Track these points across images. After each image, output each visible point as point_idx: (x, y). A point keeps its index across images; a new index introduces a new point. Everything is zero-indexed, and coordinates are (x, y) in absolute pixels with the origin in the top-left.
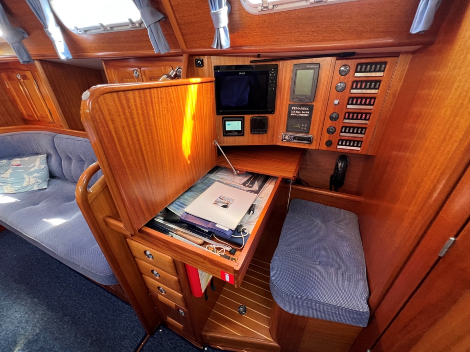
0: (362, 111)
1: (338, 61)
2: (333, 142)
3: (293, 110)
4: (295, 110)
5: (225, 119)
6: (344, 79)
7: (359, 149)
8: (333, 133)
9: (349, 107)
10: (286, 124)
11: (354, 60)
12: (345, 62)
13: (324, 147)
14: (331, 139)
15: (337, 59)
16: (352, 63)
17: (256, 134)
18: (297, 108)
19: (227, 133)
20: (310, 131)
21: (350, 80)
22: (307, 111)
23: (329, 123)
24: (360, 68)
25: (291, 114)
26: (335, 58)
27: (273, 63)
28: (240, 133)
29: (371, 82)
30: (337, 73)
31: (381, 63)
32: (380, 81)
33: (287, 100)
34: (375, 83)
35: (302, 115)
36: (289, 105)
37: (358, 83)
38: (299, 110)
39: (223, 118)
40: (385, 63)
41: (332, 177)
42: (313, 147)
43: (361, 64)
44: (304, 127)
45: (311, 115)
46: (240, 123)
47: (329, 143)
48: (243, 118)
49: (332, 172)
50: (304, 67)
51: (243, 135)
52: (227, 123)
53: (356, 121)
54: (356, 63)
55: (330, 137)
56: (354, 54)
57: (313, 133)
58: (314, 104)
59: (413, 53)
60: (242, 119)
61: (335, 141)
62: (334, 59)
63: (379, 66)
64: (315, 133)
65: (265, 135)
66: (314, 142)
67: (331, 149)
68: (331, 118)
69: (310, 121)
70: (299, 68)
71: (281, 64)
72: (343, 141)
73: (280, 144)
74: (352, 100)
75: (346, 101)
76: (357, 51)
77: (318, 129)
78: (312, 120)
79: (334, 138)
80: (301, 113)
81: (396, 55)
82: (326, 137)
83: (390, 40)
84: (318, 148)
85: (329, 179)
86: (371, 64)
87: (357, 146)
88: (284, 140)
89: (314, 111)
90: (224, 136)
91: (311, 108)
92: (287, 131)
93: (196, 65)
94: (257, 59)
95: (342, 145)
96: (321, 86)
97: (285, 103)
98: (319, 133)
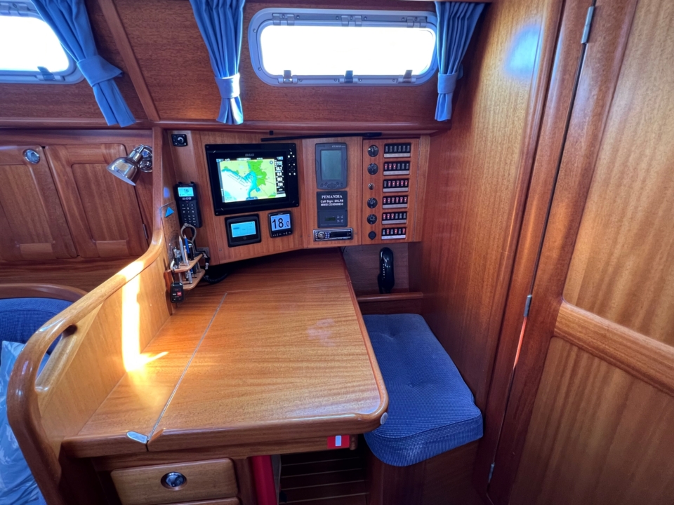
0: (400, 194)
1: (365, 141)
2: (377, 233)
3: (324, 199)
4: (326, 199)
5: (230, 221)
6: (375, 160)
7: (404, 236)
8: (374, 222)
9: (385, 190)
10: (316, 218)
11: (380, 141)
12: (372, 142)
13: (368, 241)
14: (374, 230)
15: (363, 139)
16: (379, 144)
17: (279, 236)
18: (328, 197)
19: (235, 242)
20: (349, 224)
21: (381, 161)
22: (341, 199)
23: (368, 212)
24: (389, 148)
25: (322, 205)
26: (362, 138)
27: (290, 142)
28: (254, 239)
29: (401, 163)
30: (367, 154)
31: (406, 144)
32: (409, 162)
33: (313, 187)
34: (404, 164)
35: (336, 204)
36: (317, 193)
37: (389, 164)
38: (330, 199)
39: (226, 219)
40: (410, 144)
41: (380, 276)
42: (355, 242)
43: (388, 145)
44: (340, 219)
45: (345, 202)
46: (253, 223)
47: (372, 235)
48: (258, 215)
49: (378, 272)
50: (328, 147)
51: (260, 241)
52: (233, 226)
53: (395, 206)
54: (384, 144)
55: (372, 227)
56: (380, 134)
57: (352, 225)
58: (347, 189)
59: (431, 135)
60: (256, 218)
61: (378, 231)
62: (360, 139)
63: (405, 147)
64: (354, 226)
65: (291, 237)
66: (355, 237)
67: (375, 241)
68: (369, 205)
69: (347, 211)
70: (323, 148)
71: (304, 141)
72: (386, 231)
73: (313, 245)
74: (388, 182)
75: (382, 185)
76: (383, 132)
77: (357, 220)
78: (349, 209)
79: (377, 227)
80: (334, 202)
81: (417, 137)
82: (368, 228)
83: (415, 124)
84: (360, 243)
85: (376, 281)
86: (398, 145)
87: (402, 234)
88: (317, 239)
89: (349, 198)
90: (230, 246)
91: (345, 195)
92: (319, 227)
93: (174, 143)
94: (269, 136)
95: (386, 235)
96: (352, 169)
97: (311, 192)
98: (360, 224)
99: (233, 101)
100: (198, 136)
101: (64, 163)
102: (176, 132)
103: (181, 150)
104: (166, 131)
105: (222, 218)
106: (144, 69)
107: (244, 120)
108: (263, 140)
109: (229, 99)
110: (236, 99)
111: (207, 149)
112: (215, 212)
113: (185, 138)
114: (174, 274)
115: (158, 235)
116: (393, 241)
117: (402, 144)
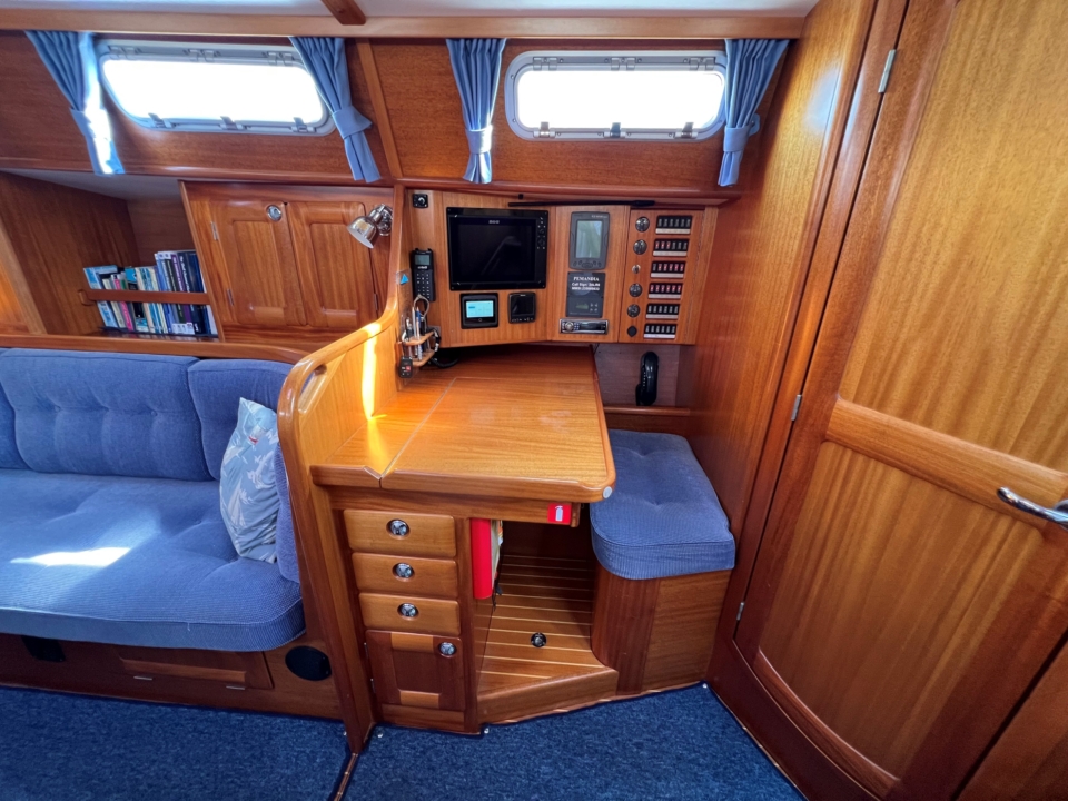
0: (672, 281)
1: (633, 212)
2: (638, 328)
3: (576, 282)
4: (579, 282)
5: (465, 298)
6: (644, 235)
7: (672, 336)
8: (636, 315)
9: (653, 275)
10: (565, 304)
13: (626, 338)
14: (634, 324)
15: (631, 209)
16: (651, 215)
17: (520, 322)
18: (582, 279)
19: (469, 323)
20: (604, 314)
22: (597, 282)
23: (629, 300)
24: (663, 221)
25: (573, 289)
26: (629, 207)
27: (541, 209)
28: (491, 322)
29: (677, 241)
30: (633, 228)
31: (686, 217)
32: (687, 241)
33: (565, 266)
34: (681, 243)
35: (590, 289)
36: (569, 273)
37: (662, 242)
38: (584, 282)
39: (462, 296)
40: (691, 217)
41: (638, 389)
42: (610, 338)
43: (662, 217)
44: (594, 308)
45: (602, 287)
46: (490, 304)
47: (632, 331)
48: (496, 295)
49: (637, 382)
50: (588, 217)
51: (497, 326)
52: (468, 304)
53: (664, 296)
55: (632, 321)
56: (652, 203)
57: (609, 317)
58: (606, 271)
59: (719, 206)
60: (494, 297)
61: (640, 327)
62: (627, 208)
63: (683, 221)
64: (611, 318)
65: (533, 324)
66: (611, 332)
67: (635, 339)
68: (632, 294)
69: (603, 298)
70: (580, 218)
71: (559, 209)
72: (653, 327)
73: (558, 337)
74: (658, 265)
75: (650, 267)
76: (657, 200)
77: (615, 310)
78: (605, 295)
79: (639, 323)
80: (588, 287)
81: (701, 208)
82: (628, 322)
83: (696, 191)
84: (616, 340)
85: (634, 393)
86: (675, 217)
87: (670, 333)
88: (564, 330)
89: (606, 283)
90: (463, 327)
91: (602, 278)
92: (567, 315)
93: (414, 203)
94: (518, 201)
95: (650, 332)
96: (614, 245)
97: (561, 272)
98: (618, 315)
99: (482, 157)
100: (439, 197)
101: (304, 221)
102: (417, 192)
103: (420, 211)
104: (409, 188)
105: (458, 293)
106: (393, 120)
107: (492, 180)
108: (510, 205)
109: (478, 155)
110: (486, 154)
111: (448, 213)
112: (451, 286)
113: (426, 198)
114: (405, 347)
115: (392, 302)
116: (658, 342)
117: (680, 217)
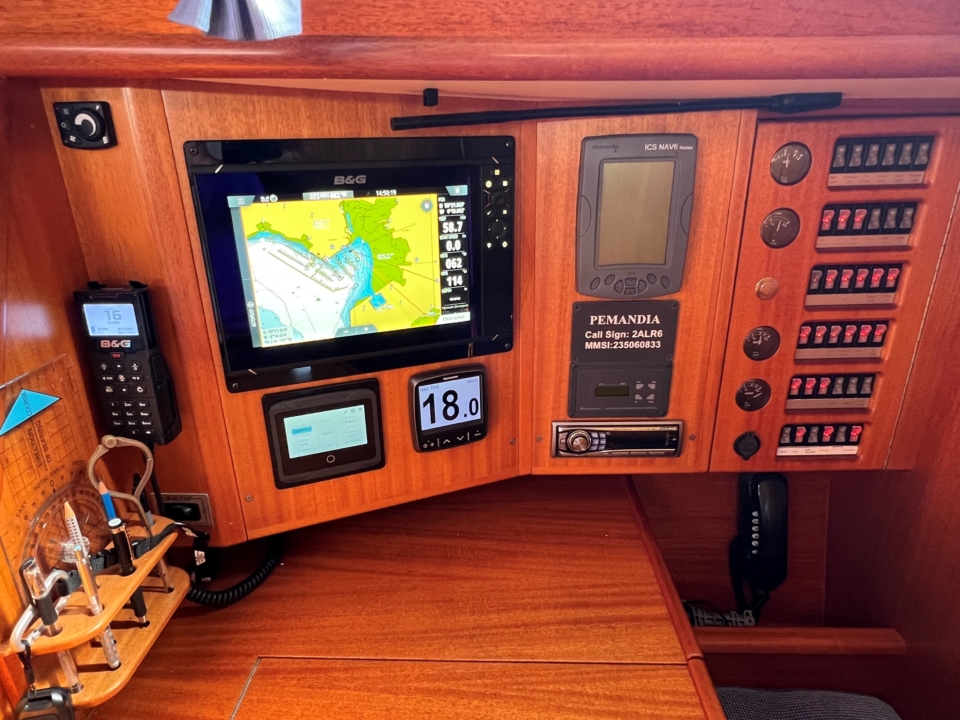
0: (861, 314)
1: (764, 128)
2: (764, 439)
3: (596, 328)
4: (604, 328)
5: (276, 408)
6: (793, 196)
7: (852, 450)
8: (758, 405)
9: (815, 300)
10: (565, 386)
11: (824, 125)
12: (792, 131)
13: (728, 461)
14: (753, 428)
15: (760, 120)
17: (444, 447)
20: (672, 406)
21: (815, 199)
22: (655, 327)
24: (843, 155)
25: (588, 346)
26: (754, 114)
27: (492, 130)
28: (367, 457)
29: (885, 206)
31: (917, 139)
32: (914, 203)
33: (564, 288)
34: (896, 210)
35: (636, 345)
36: (576, 306)
37: (837, 214)
38: (618, 328)
39: (268, 402)
40: (930, 139)
42: (688, 462)
43: (848, 142)
44: (645, 392)
45: (669, 341)
46: (358, 412)
47: (747, 444)
48: (374, 385)
51: (381, 464)
52: (289, 423)
54: (834, 137)
58: (680, 296)
60: (367, 393)
61: (768, 432)
63: (909, 150)
64: (691, 415)
66: (690, 447)
67: (757, 464)
69: (670, 366)
74: (823, 274)
75: (804, 282)
77: (702, 396)
78: (676, 360)
79: (766, 423)
80: (630, 339)
86: (884, 140)
87: (848, 443)
88: (567, 450)
89: (681, 326)
91: (669, 315)
92: (573, 412)
93: (64, 135)
94: (422, 111)
95: (793, 443)
97: (554, 302)
98: (708, 410)
102: (69, 94)
103: (91, 159)
105: (254, 397)
108: (398, 123)
112: (229, 381)
113: (105, 115)
116: (815, 467)
117: (899, 140)
